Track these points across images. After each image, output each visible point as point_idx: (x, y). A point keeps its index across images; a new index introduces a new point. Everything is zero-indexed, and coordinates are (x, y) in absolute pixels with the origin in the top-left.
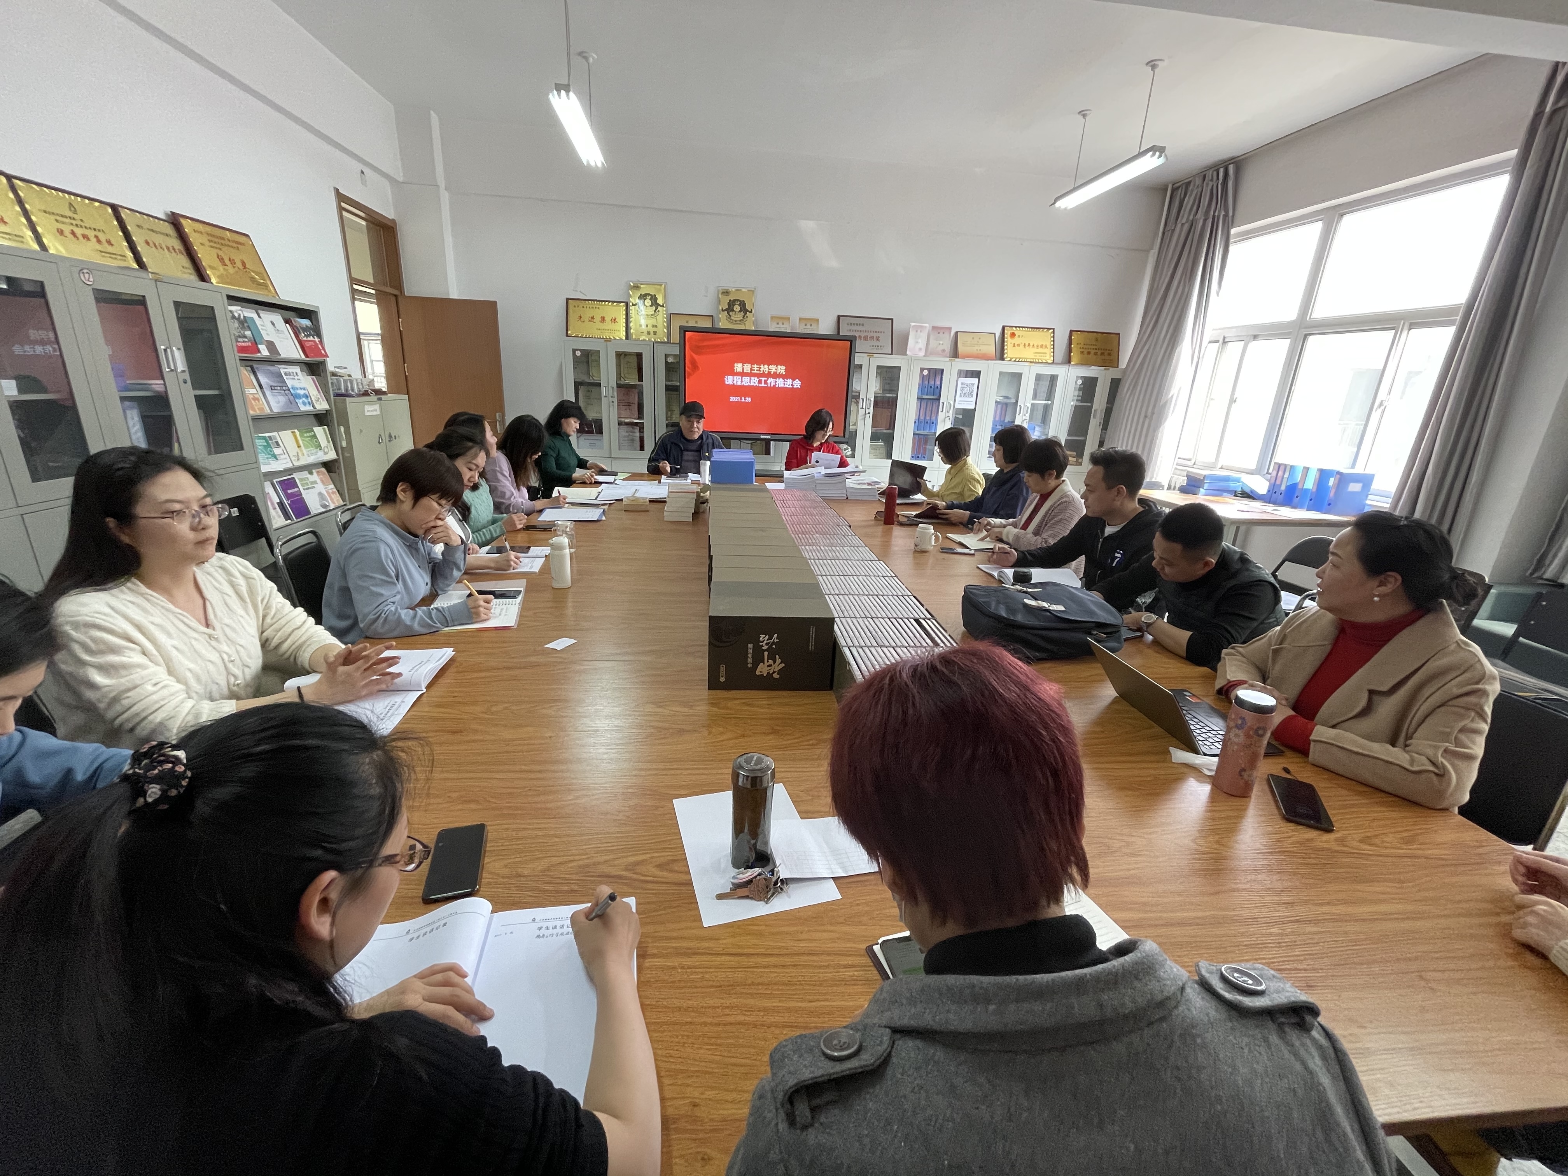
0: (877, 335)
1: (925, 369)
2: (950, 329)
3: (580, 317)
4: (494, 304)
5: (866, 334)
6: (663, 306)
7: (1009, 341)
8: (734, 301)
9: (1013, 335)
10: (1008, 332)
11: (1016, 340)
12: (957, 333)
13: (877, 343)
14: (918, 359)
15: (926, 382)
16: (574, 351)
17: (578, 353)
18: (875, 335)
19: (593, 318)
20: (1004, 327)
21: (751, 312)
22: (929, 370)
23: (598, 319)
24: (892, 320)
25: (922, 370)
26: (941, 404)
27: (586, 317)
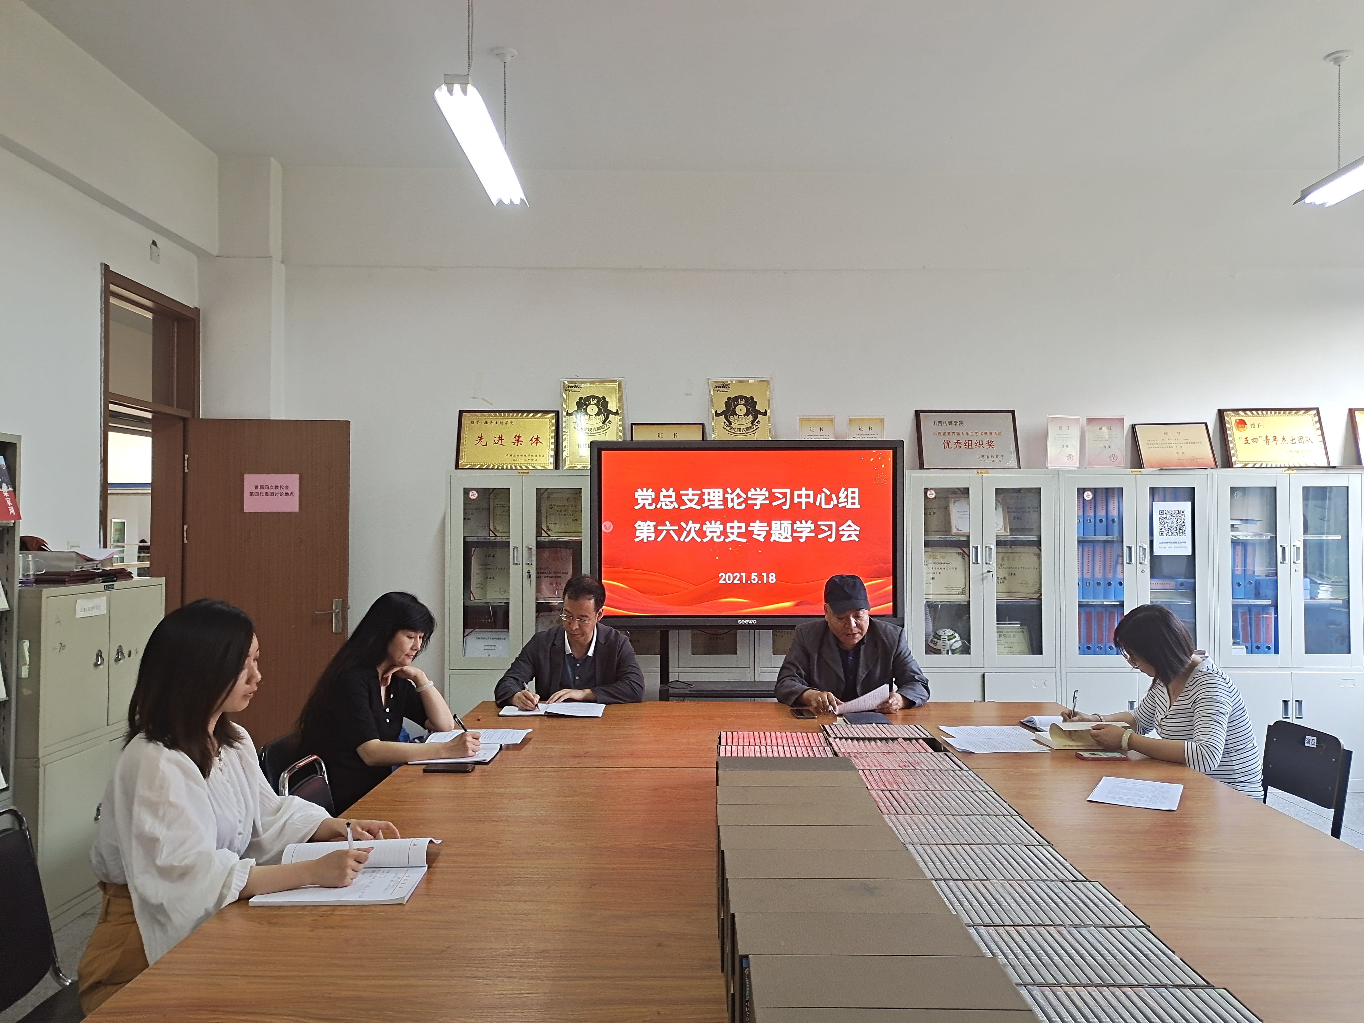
0: (989, 438)
1: (1084, 490)
2: (1122, 420)
3: (481, 438)
4: (346, 425)
5: (969, 437)
6: (617, 413)
7: (1236, 436)
8: (737, 398)
9: (1242, 423)
10: (1231, 420)
11: (1248, 432)
12: (1133, 427)
13: (990, 452)
14: (1069, 474)
15: (1091, 513)
16: (467, 491)
17: (473, 495)
18: (985, 439)
19: (501, 438)
20: (1221, 413)
21: (765, 414)
22: (1095, 491)
23: (509, 439)
24: (1013, 412)
25: (1081, 491)
26: (1126, 551)
27: (489, 438)
